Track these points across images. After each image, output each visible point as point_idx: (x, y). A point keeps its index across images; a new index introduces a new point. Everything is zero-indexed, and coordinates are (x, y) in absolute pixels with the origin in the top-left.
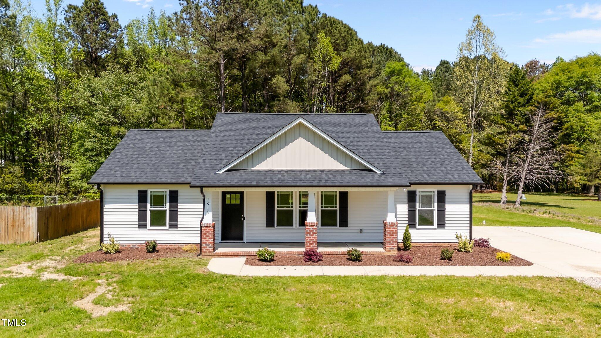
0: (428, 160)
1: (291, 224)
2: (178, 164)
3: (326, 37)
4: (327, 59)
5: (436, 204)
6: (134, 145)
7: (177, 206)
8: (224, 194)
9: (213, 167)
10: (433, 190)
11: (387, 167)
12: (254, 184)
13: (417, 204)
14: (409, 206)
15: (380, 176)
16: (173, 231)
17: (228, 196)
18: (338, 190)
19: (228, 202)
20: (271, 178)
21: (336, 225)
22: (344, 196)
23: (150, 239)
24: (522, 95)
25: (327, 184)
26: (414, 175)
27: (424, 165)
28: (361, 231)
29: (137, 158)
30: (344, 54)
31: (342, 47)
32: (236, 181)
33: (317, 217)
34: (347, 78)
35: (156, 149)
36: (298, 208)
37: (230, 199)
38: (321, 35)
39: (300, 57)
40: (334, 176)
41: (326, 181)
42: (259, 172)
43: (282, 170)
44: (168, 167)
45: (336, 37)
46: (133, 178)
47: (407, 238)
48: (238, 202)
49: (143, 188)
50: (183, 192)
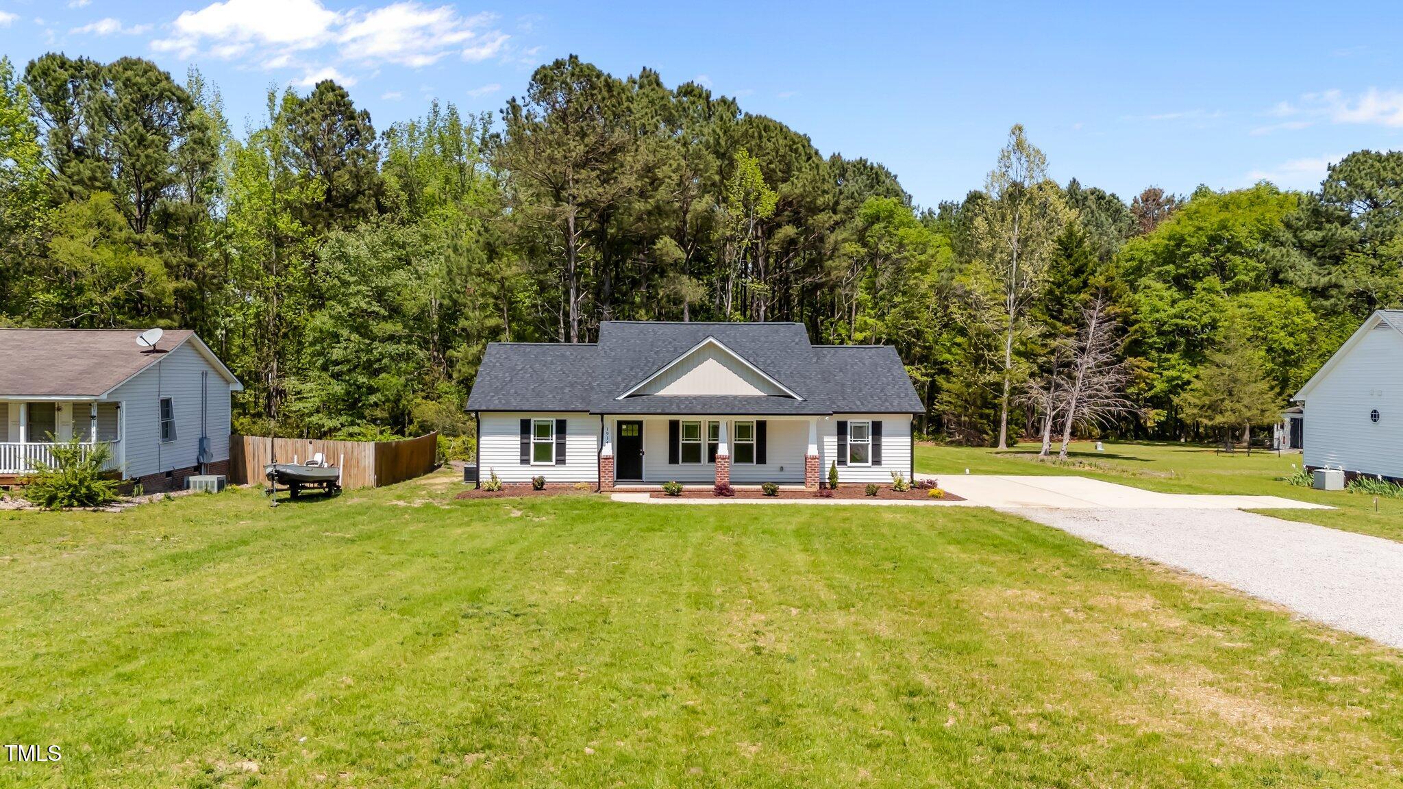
0: (866, 385)
1: (699, 461)
2: (562, 388)
3: (750, 157)
4: (752, 197)
5: (870, 437)
6: (501, 364)
7: (565, 438)
8: (620, 423)
9: (610, 392)
10: (868, 420)
11: (810, 393)
12: (659, 411)
13: (849, 437)
14: (839, 440)
15: (800, 403)
16: (560, 467)
17: (624, 427)
18: (754, 419)
19: (624, 434)
20: (678, 405)
21: (752, 462)
22: (762, 426)
23: (537, 477)
24: (1078, 272)
25: (741, 412)
26: (845, 403)
27: (860, 391)
28: (782, 469)
29: (511, 381)
30: (785, 188)
31: (780, 174)
32: (639, 408)
33: (729, 449)
34: (789, 230)
35: (530, 370)
36: (707, 442)
37: (627, 430)
38: (740, 155)
39: (704, 200)
40: (749, 403)
41: (739, 409)
42: (663, 398)
43: (690, 396)
44: (551, 392)
45: (770, 157)
46: (514, 404)
47: (833, 475)
48: (636, 434)
49: (525, 416)
50: (572, 422)
